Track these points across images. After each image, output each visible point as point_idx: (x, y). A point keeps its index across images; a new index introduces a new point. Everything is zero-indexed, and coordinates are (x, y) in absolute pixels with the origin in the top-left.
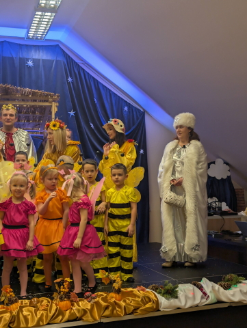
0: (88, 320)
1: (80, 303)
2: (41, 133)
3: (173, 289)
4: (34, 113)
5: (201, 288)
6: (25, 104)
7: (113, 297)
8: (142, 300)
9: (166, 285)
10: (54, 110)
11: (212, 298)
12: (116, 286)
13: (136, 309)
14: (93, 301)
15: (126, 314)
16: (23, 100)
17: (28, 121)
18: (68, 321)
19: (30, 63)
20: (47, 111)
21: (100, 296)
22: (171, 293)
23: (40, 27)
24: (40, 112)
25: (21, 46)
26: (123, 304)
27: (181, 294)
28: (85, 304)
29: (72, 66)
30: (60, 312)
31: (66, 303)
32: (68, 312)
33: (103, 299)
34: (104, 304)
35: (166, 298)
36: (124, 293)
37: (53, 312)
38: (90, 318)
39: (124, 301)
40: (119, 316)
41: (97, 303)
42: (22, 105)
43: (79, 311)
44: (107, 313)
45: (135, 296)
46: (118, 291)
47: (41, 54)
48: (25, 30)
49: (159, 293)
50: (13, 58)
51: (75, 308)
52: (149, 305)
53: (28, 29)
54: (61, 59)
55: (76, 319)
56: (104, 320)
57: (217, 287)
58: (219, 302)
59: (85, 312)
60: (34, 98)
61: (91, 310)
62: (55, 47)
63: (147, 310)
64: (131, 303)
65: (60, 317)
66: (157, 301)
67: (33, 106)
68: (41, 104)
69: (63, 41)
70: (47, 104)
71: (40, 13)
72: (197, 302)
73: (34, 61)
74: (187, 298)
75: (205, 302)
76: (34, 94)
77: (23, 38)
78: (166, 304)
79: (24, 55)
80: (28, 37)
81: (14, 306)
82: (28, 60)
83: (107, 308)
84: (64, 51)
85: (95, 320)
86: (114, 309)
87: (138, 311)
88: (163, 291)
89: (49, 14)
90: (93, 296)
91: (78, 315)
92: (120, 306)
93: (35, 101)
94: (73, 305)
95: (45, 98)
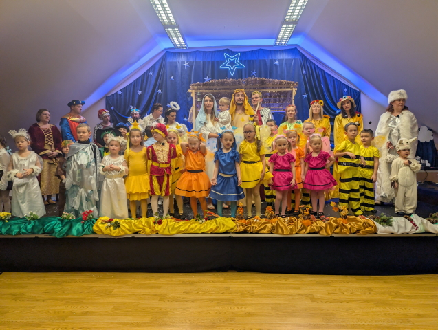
0: (323, 234)
1: (318, 223)
3: (388, 220)
4: (280, 96)
5: (411, 221)
6: (274, 91)
7: (341, 221)
8: (363, 225)
9: (382, 216)
10: (294, 93)
11: (421, 229)
12: (343, 213)
13: (358, 231)
14: (327, 222)
15: (351, 233)
16: (273, 88)
17: (276, 102)
18: (309, 233)
19: (277, 62)
20: (289, 95)
21: (332, 220)
22: (387, 222)
23: (285, 36)
24: (284, 96)
25: (271, 51)
26: (349, 226)
27: (394, 224)
28: (321, 224)
29: (306, 62)
30: (304, 227)
31: (308, 221)
32: (309, 227)
33: (334, 221)
34: (335, 225)
35: (383, 225)
36: (349, 219)
37: (299, 227)
38: (325, 233)
39: (350, 224)
40: (346, 234)
41: (330, 224)
42: (272, 92)
43: (317, 227)
44: (337, 230)
45: (358, 221)
46: (345, 217)
47: (284, 55)
48: (274, 40)
49: (377, 221)
50: (265, 60)
51: (314, 225)
52: (369, 229)
53: (276, 38)
54: (298, 58)
55: (315, 233)
56: (335, 236)
57: (425, 221)
58: (427, 232)
59: (321, 228)
60: (281, 86)
61: (326, 228)
62: (294, 50)
63: (367, 232)
64: (355, 226)
65: (304, 230)
66: (375, 227)
67: (279, 92)
68: (285, 90)
69: (300, 45)
70: (289, 89)
71: (285, 26)
72: (408, 230)
73: (280, 60)
74: (399, 227)
75: (414, 231)
76: (281, 83)
77: (272, 46)
78: (382, 230)
79: (272, 57)
80: (276, 45)
81: (273, 220)
82: (275, 61)
83: (337, 227)
84: (300, 52)
85: (329, 235)
86: (342, 229)
87: (360, 232)
88: (380, 220)
89: (292, 26)
90: (327, 218)
91: (316, 230)
92: (346, 228)
93: (281, 88)
94: (312, 223)
95: (288, 86)
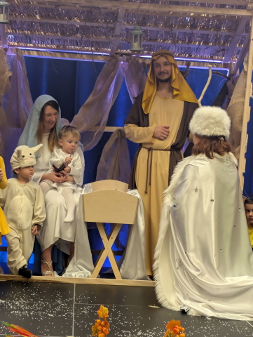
2: (226, 66)
4: (218, 28)
6: (204, 12)
16: (203, 5)
17: (206, 43)
20: (242, 26)
42: (199, 14)
68: (232, 12)
70: (243, 13)
93: (223, 6)
